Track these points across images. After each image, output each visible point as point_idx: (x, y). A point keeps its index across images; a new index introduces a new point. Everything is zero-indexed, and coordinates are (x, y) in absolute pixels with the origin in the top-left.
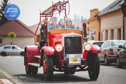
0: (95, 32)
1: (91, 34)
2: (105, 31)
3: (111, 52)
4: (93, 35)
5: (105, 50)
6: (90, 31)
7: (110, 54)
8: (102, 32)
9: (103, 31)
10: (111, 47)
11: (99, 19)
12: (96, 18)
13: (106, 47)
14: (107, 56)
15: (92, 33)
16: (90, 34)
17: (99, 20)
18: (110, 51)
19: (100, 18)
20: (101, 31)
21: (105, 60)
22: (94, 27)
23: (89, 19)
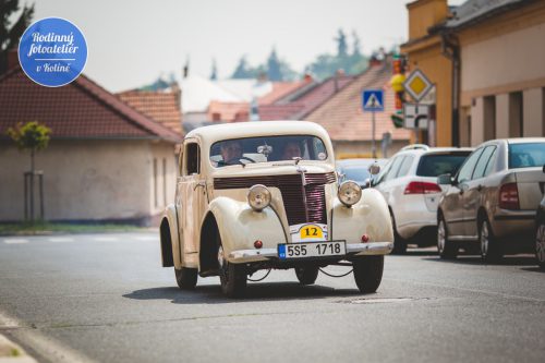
0: (433, 109)
1: (416, 116)
2: (480, 102)
3: (509, 196)
4: (423, 124)
5: (480, 189)
6: (410, 103)
7: (503, 205)
8: (466, 108)
9: (474, 103)
10: (507, 171)
11: (454, 43)
12: (437, 39)
13: (483, 176)
14: (491, 218)
15: (417, 111)
16: (411, 117)
17: (450, 51)
18: (504, 194)
19: (457, 39)
20: (465, 101)
21: (480, 238)
22: (428, 85)
23: (403, 46)
